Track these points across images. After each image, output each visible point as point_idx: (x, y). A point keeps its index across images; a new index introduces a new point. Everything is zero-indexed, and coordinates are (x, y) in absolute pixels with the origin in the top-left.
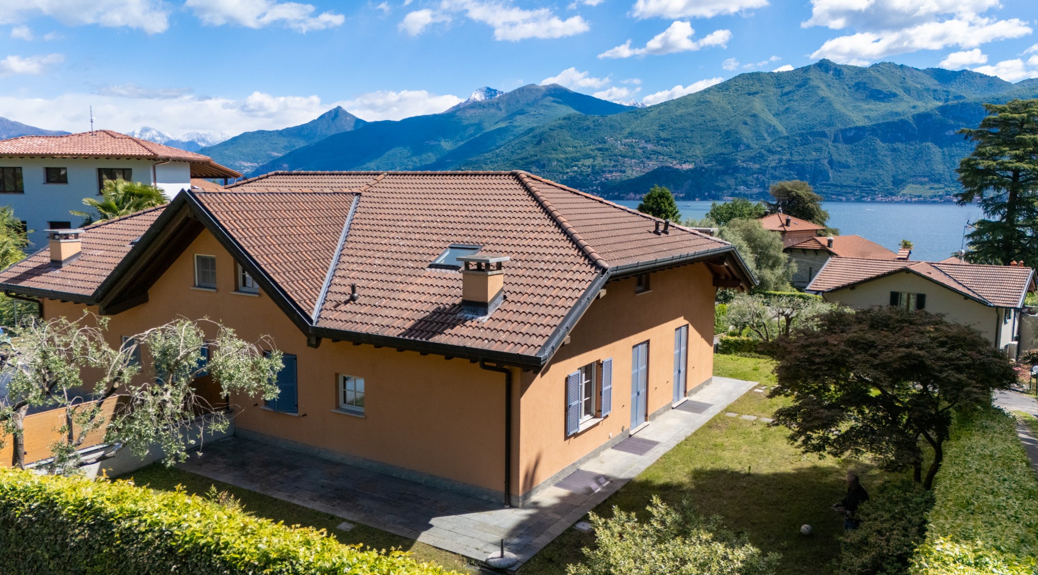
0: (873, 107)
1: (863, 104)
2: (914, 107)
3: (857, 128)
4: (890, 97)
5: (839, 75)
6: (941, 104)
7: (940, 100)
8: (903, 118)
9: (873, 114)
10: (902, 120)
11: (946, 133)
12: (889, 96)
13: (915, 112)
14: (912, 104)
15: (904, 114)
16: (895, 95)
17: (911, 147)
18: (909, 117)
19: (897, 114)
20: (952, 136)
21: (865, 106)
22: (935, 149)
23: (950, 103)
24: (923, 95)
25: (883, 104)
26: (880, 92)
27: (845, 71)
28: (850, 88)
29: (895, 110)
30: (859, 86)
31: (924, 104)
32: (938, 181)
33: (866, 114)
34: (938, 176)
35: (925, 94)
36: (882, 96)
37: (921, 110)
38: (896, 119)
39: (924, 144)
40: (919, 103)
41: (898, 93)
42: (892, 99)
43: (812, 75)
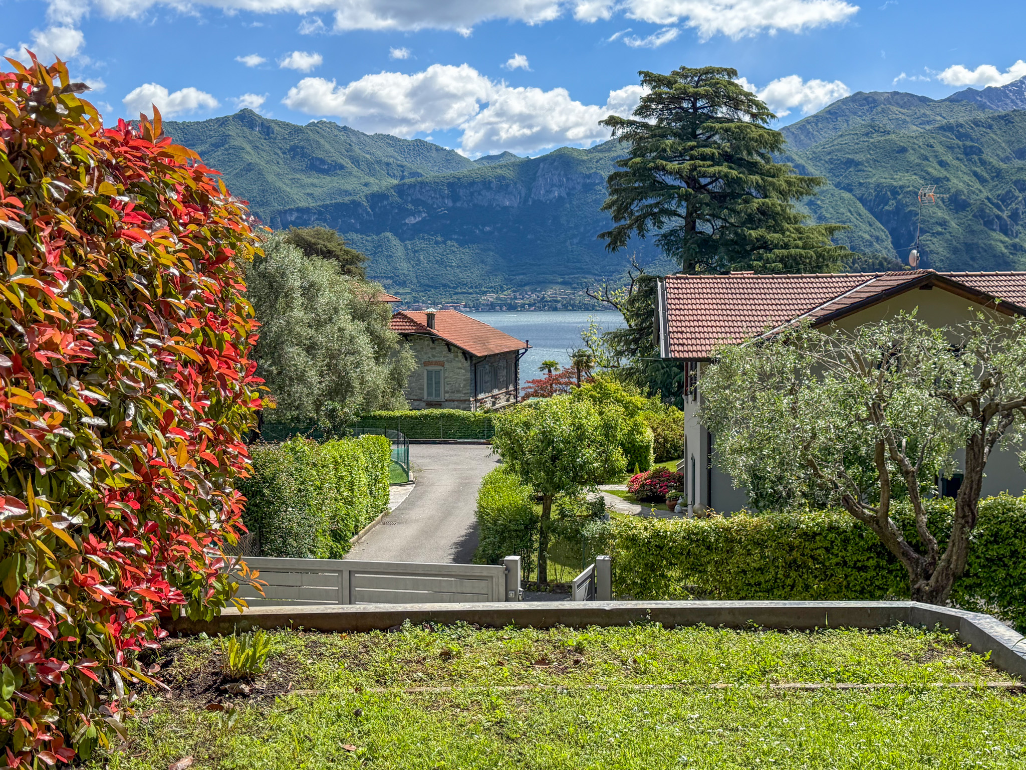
0: (315, 181)
1: (304, 177)
2: (366, 185)
3: (298, 210)
4: (335, 169)
5: (268, 135)
6: (395, 182)
7: (394, 176)
8: (355, 198)
9: (317, 192)
10: (353, 202)
11: (407, 221)
12: (333, 169)
13: (367, 191)
14: (363, 181)
15: (355, 193)
16: (342, 167)
17: (369, 238)
18: (361, 198)
19: (347, 193)
20: (414, 225)
21: (306, 180)
22: (395, 241)
23: (407, 181)
24: (374, 169)
25: (328, 178)
26: (322, 161)
27: (277, 128)
28: (284, 153)
29: (343, 188)
30: (295, 152)
31: (377, 181)
32: (403, 284)
33: (308, 191)
34: (402, 277)
35: (378, 168)
36: (326, 167)
37: (376, 189)
38: (347, 199)
39: (383, 235)
40: (371, 180)
41: (345, 164)
42: (338, 172)
43: (232, 130)
